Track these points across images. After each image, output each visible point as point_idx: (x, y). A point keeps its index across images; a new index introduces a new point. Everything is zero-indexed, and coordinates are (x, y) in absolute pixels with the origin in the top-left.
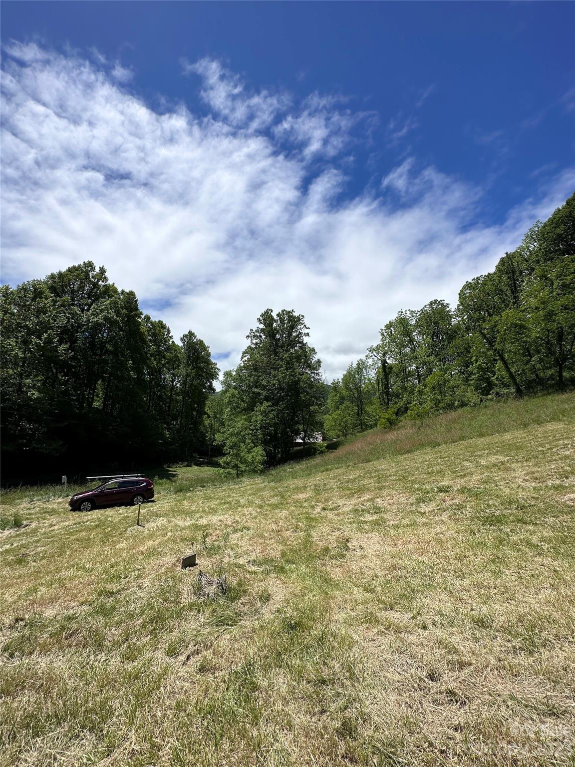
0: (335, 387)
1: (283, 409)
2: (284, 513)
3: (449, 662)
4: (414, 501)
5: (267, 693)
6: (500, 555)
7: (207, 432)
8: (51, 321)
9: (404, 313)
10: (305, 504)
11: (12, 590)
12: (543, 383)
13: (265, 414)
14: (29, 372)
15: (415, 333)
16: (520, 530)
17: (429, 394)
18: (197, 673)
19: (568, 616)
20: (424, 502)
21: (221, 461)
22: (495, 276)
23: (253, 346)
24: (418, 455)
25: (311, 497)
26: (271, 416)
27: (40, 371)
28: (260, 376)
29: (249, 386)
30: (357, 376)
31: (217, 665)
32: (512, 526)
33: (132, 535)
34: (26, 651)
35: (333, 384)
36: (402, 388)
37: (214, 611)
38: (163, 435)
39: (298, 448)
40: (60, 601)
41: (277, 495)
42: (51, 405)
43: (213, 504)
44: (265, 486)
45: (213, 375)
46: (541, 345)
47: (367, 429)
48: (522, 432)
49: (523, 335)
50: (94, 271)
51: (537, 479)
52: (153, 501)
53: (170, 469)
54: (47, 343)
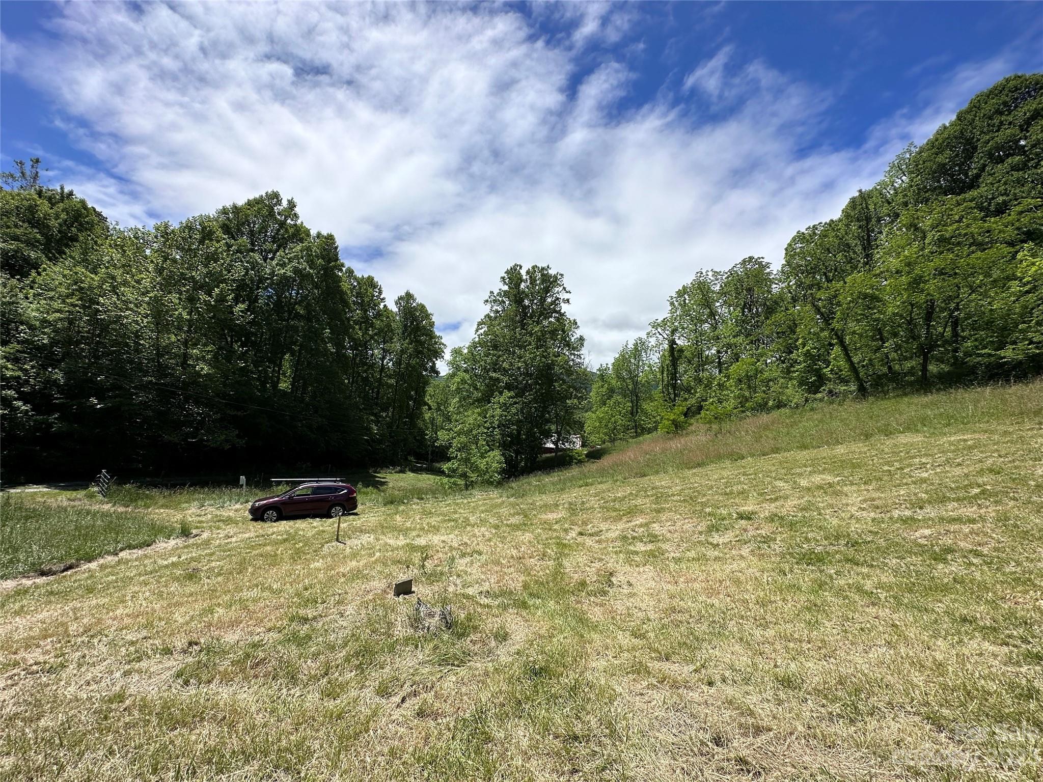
0: (602, 375)
1: (530, 402)
2: (528, 536)
3: (741, 726)
4: (704, 529)
5: (503, 746)
6: (819, 602)
7: (427, 429)
8: (225, 273)
9: (704, 274)
10: (556, 527)
11: (183, 609)
12: (898, 380)
13: (505, 407)
14: (197, 340)
15: (718, 304)
16: (849, 572)
17: (733, 388)
18: (415, 718)
19: (907, 680)
20: (718, 530)
21: (445, 467)
22: (840, 224)
23: (492, 315)
24: (712, 471)
25: (564, 518)
26: (514, 410)
27: (210, 338)
28: (499, 356)
29: (485, 369)
30: (633, 361)
31: (440, 711)
32: (838, 567)
33: (330, 553)
34: (204, 678)
35: (599, 370)
36: (695, 379)
37: (436, 648)
38: (369, 429)
39: (548, 455)
40: (241, 625)
41: (519, 514)
42: (225, 385)
43: (434, 521)
44: (503, 502)
45: (437, 354)
46: (899, 326)
47: (642, 433)
48: (861, 445)
49: (875, 311)
50: (280, 205)
51: (878, 508)
52: (356, 514)
53: (378, 475)
54: (219, 301)
